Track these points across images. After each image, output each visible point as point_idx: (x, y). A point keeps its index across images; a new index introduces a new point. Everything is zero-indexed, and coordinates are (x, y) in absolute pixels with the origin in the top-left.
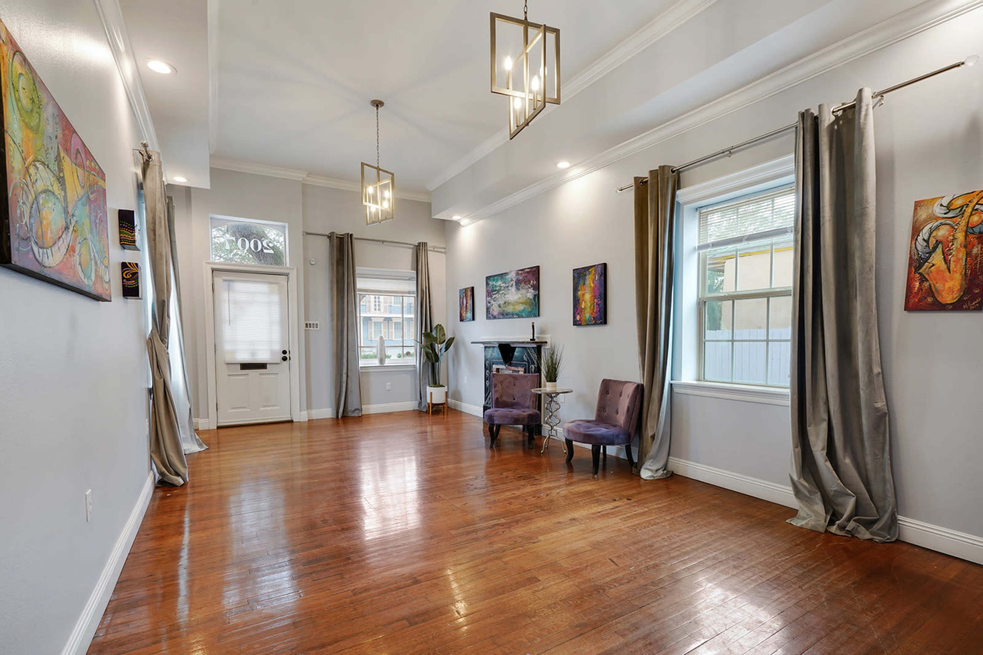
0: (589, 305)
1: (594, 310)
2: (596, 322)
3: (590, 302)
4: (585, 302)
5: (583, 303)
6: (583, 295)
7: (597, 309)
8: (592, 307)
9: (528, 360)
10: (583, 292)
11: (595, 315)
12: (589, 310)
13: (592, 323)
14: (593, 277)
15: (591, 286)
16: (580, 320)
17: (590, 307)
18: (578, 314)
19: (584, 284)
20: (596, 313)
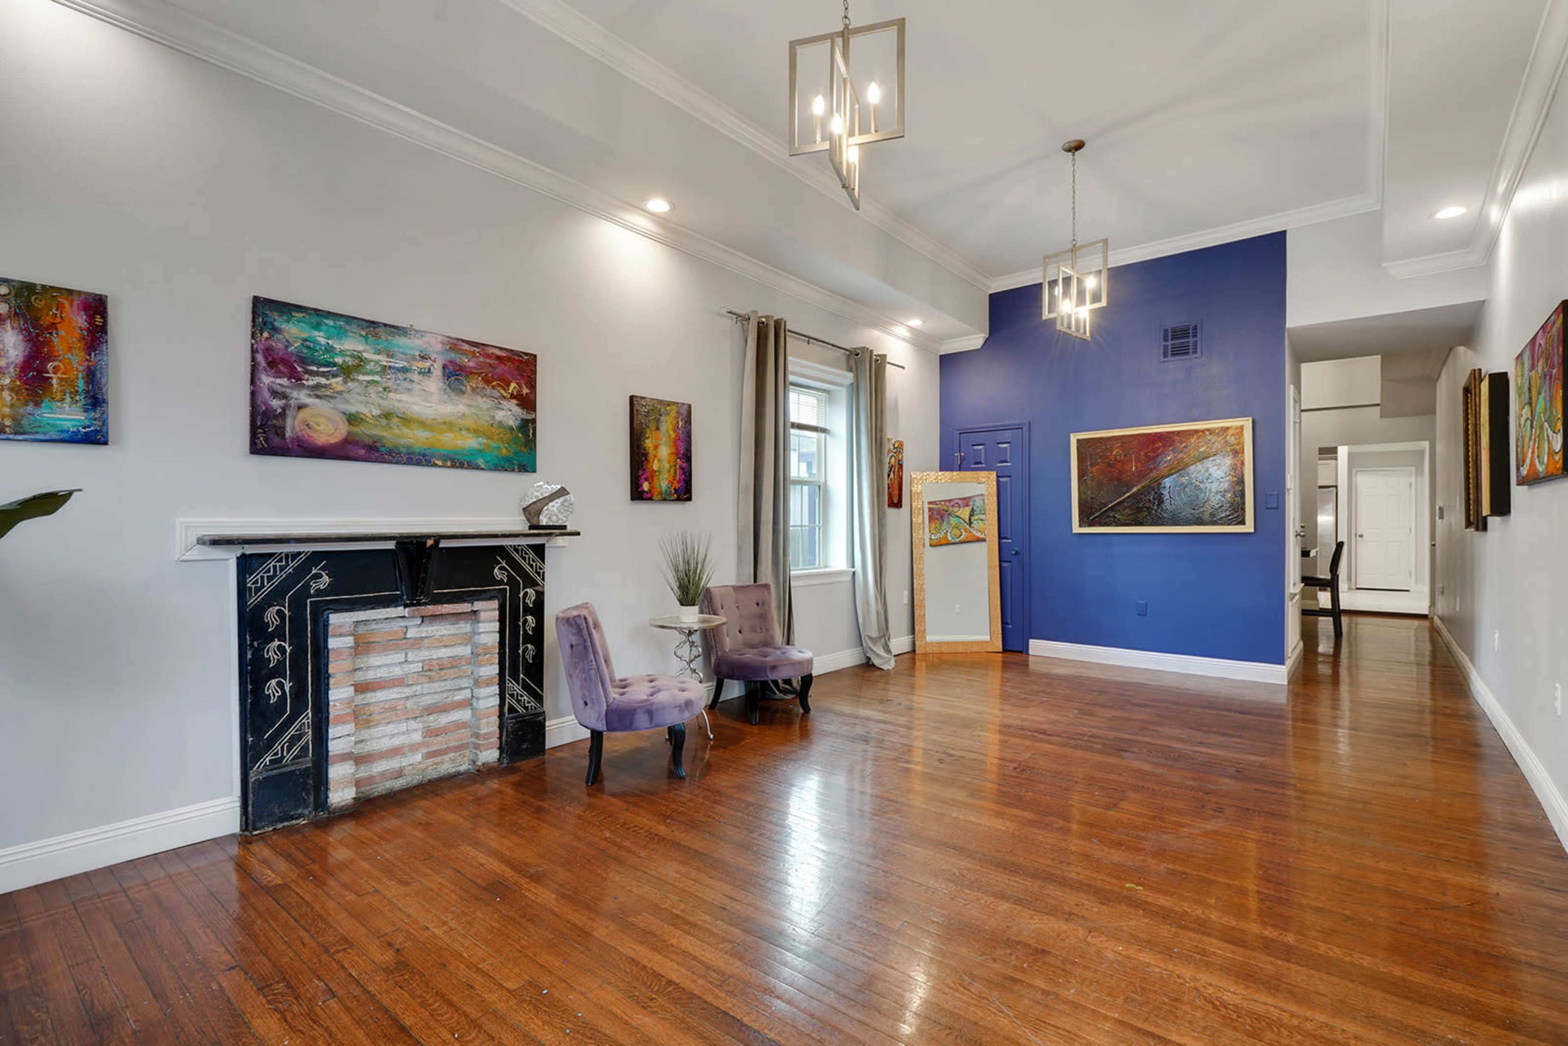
0: (667, 466)
1: (675, 477)
2: (678, 496)
3: (669, 462)
4: (659, 461)
5: (656, 462)
6: (656, 447)
7: (680, 475)
8: (672, 470)
9: (509, 576)
10: (655, 442)
11: (677, 485)
12: (666, 476)
13: (673, 498)
14: (674, 422)
15: (669, 436)
16: (650, 491)
17: (669, 471)
18: (646, 480)
19: (658, 429)
20: (679, 481)
